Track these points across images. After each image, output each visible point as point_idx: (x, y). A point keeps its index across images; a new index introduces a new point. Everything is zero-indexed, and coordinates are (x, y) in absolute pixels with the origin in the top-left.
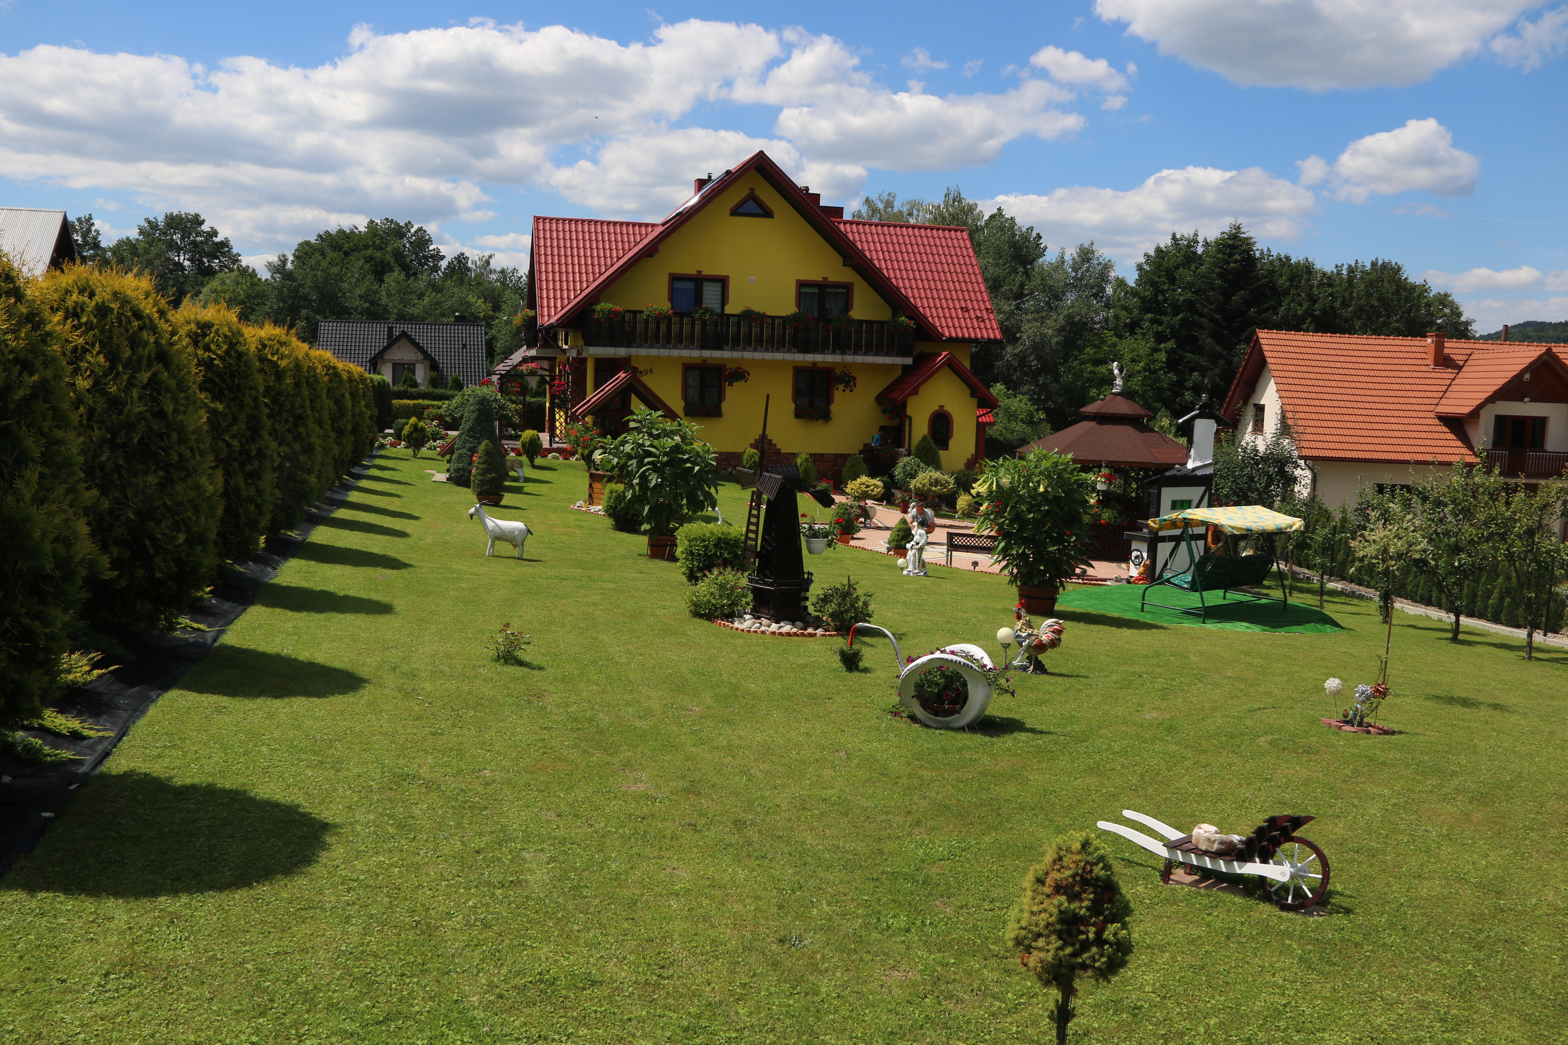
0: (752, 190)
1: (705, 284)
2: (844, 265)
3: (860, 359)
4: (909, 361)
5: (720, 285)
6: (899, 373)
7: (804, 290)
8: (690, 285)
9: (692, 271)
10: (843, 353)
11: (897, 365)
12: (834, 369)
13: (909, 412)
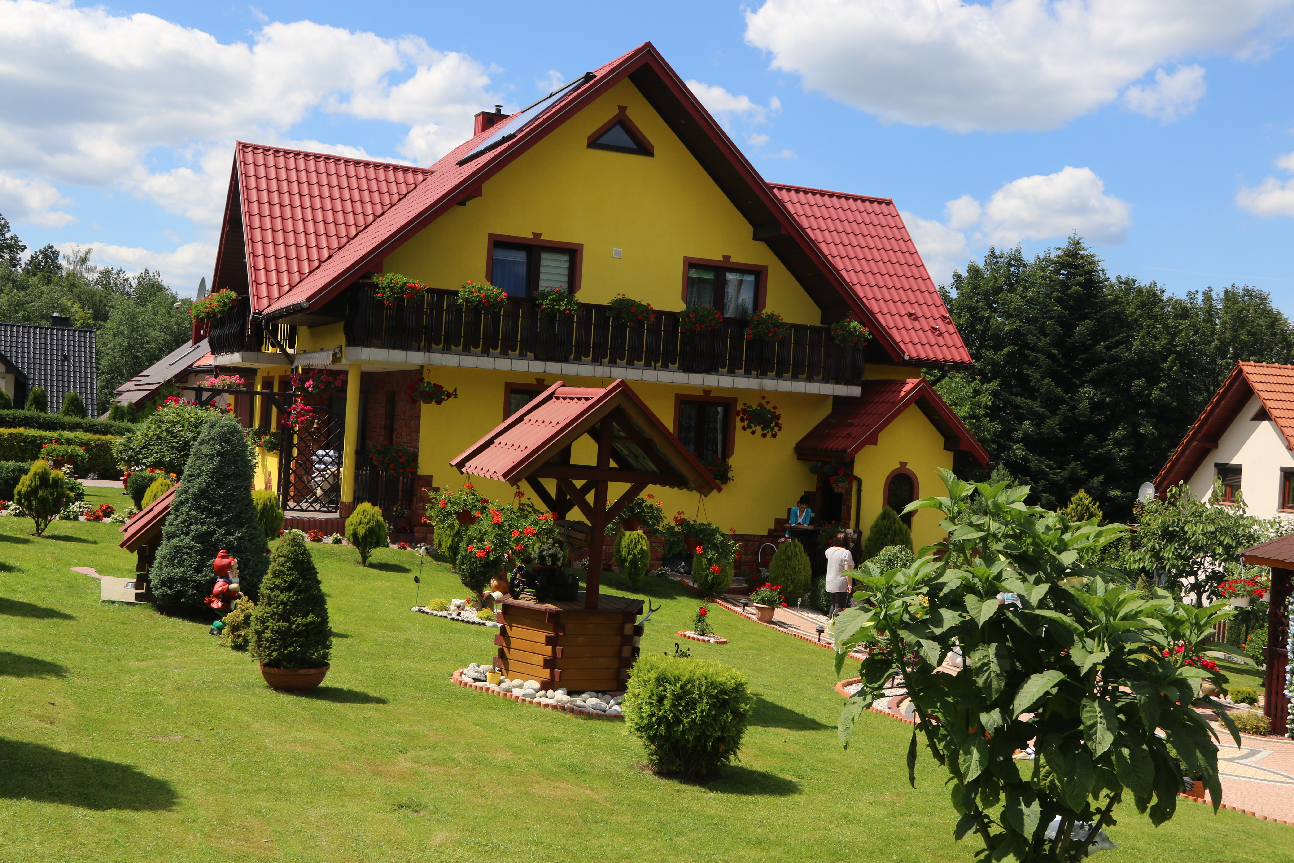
0: (622, 109)
1: (544, 256)
2: (755, 238)
3: (786, 385)
4: (855, 391)
5: (566, 258)
6: (827, 410)
7: (693, 274)
8: (520, 257)
9: (525, 233)
10: (763, 374)
11: (826, 397)
12: (735, 400)
13: (858, 471)
